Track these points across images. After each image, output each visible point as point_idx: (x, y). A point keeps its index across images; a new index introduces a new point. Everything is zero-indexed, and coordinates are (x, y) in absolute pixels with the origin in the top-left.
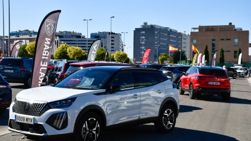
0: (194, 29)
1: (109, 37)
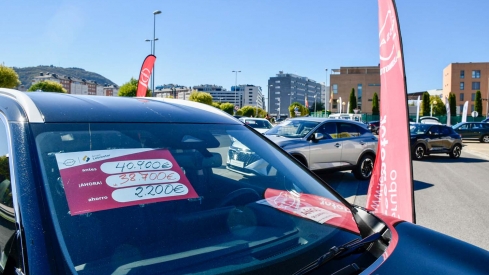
0: (334, 70)
1: (247, 89)
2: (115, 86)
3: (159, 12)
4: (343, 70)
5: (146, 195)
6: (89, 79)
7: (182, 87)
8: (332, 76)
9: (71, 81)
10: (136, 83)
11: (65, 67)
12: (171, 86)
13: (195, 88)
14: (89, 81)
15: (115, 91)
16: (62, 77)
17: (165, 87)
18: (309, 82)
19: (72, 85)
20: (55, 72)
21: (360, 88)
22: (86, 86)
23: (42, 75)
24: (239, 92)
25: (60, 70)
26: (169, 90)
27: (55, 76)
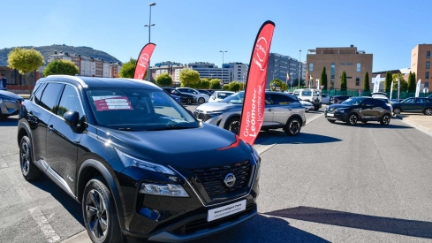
0: (311, 51)
1: (236, 66)
2: (120, 63)
3: (154, 4)
4: (318, 50)
5: (117, 108)
6: (97, 56)
7: (179, 64)
8: (308, 56)
9: (81, 59)
10: (135, 63)
11: (75, 46)
12: (169, 63)
13: (190, 66)
14: (97, 59)
15: (119, 67)
16: (74, 55)
17: (164, 64)
18: (291, 61)
19: (82, 62)
20: (67, 50)
21: (333, 66)
22: (94, 63)
23: (56, 53)
24: (229, 69)
25: (72, 49)
26: (167, 67)
27: (67, 55)
